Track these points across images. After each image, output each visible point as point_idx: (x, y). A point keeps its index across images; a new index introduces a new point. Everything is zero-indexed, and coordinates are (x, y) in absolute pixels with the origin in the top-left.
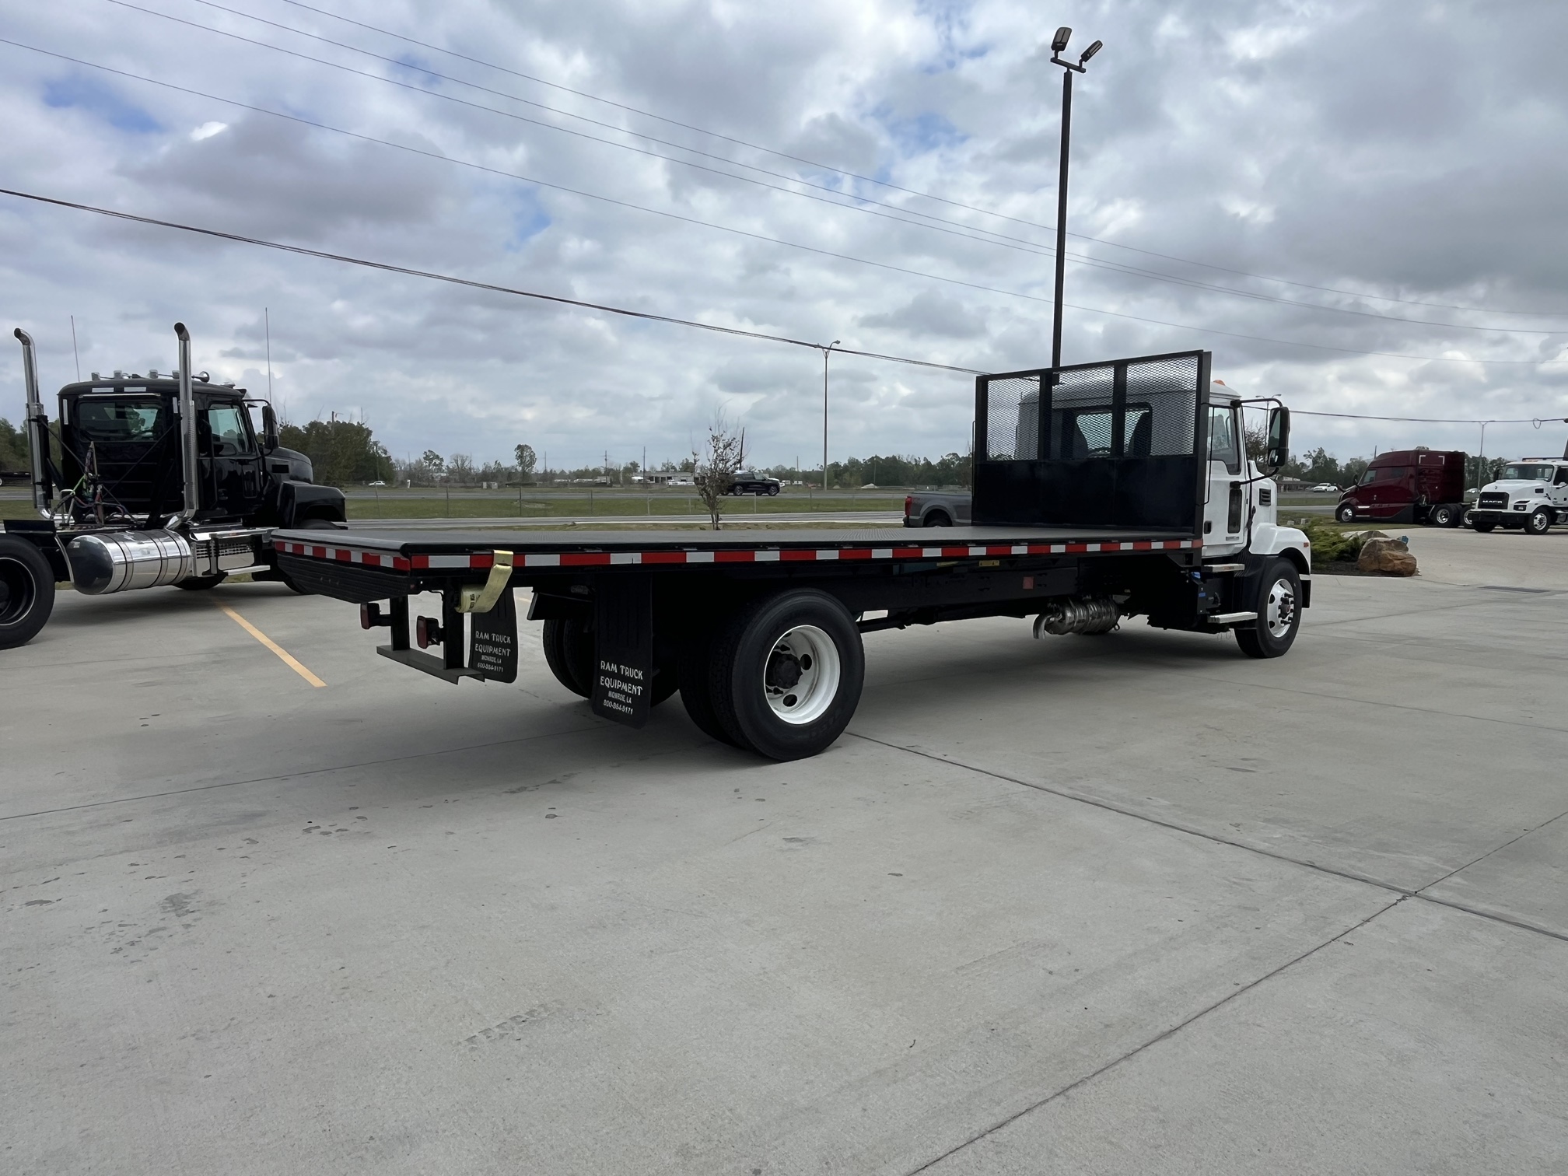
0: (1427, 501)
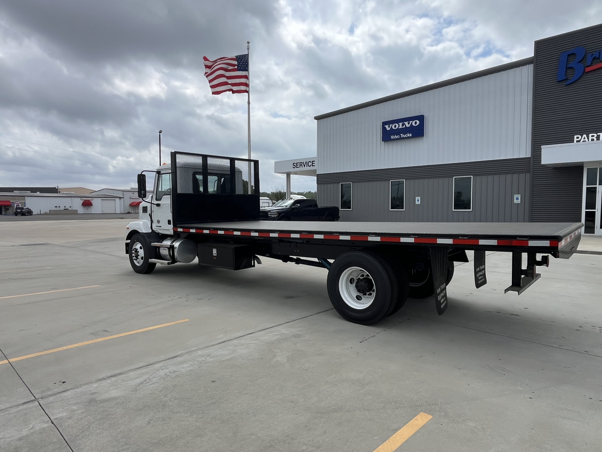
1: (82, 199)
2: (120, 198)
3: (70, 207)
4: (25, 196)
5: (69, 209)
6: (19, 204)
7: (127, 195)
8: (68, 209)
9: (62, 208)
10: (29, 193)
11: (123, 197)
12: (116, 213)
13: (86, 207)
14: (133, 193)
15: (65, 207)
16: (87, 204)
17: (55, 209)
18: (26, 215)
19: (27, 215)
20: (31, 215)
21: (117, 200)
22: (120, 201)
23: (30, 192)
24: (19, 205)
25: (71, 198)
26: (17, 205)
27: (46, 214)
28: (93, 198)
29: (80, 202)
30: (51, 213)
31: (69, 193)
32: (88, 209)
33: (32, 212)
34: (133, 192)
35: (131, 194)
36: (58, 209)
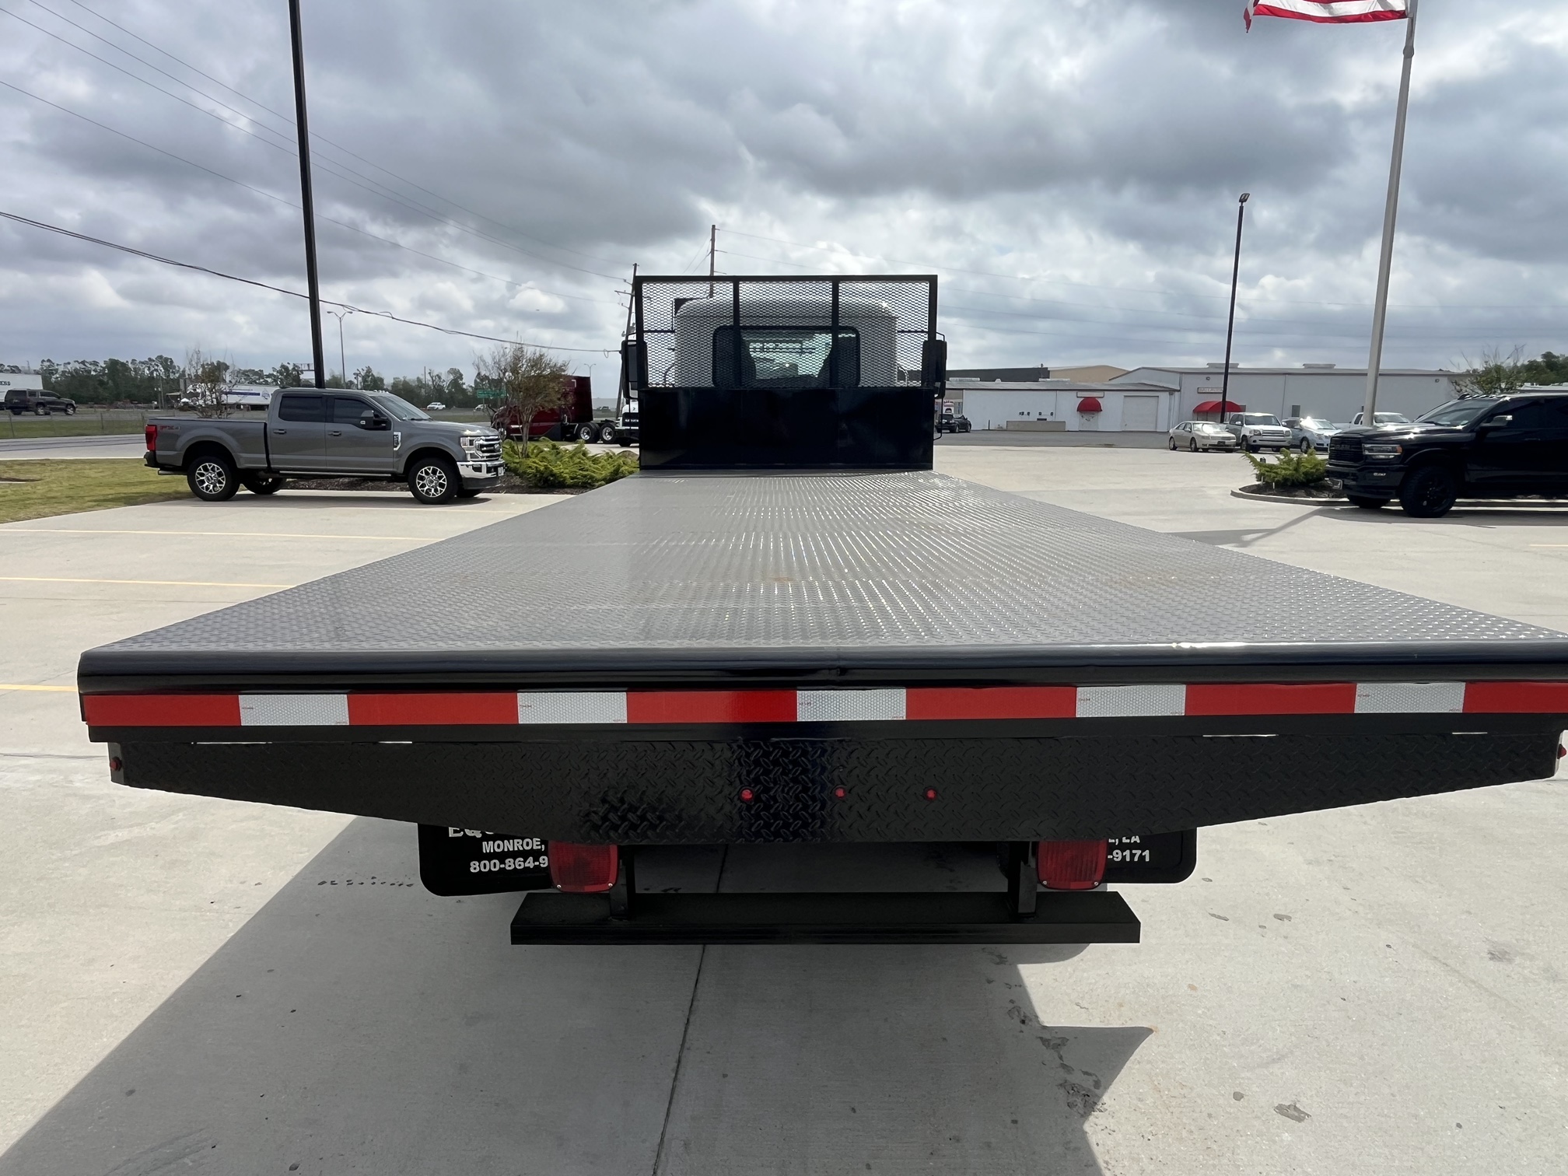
0: (569, 421)
1: (1080, 394)
2: (1172, 391)
3: (1052, 414)
4: (962, 389)
5: (1049, 419)
6: (951, 406)
7: (1191, 385)
8: (1046, 419)
9: (1034, 417)
10: (976, 382)
11: (1179, 389)
12: (1156, 432)
13: (1086, 417)
14: (1208, 379)
15: (1040, 414)
16: (1089, 407)
17: (1020, 418)
18: (955, 432)
19: (959, 432)
20: (967, 432)
21: (1164, 396)
22: (1170, 399)
23: (979, 379)
24: (950, 409)
25: (1054, 393)
26: (947, 409)
27: (1000, 430)
28: (1106, 392)
29: (1073, 401)
30: (1010, 428)
31: (1058, 381)
32: (1091, 420)
33: (970, 425)
34: (1207, 376)
35: (1201, 382)
36: (1025, 418)
